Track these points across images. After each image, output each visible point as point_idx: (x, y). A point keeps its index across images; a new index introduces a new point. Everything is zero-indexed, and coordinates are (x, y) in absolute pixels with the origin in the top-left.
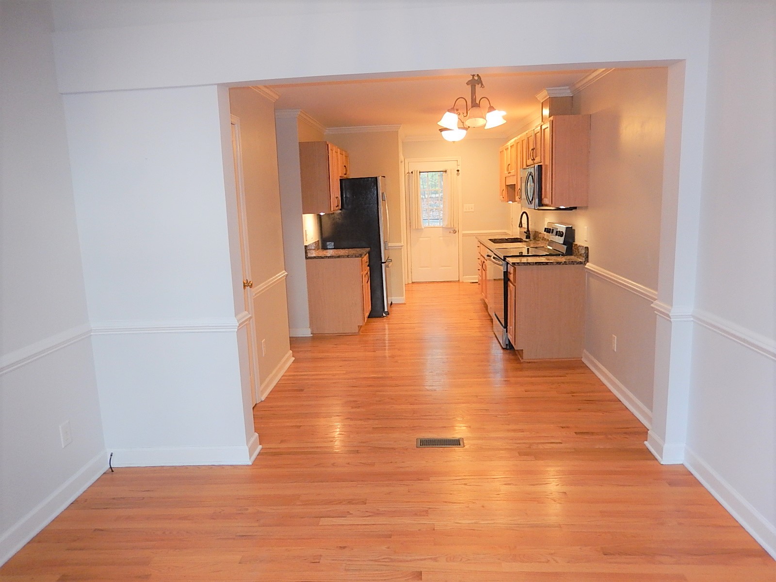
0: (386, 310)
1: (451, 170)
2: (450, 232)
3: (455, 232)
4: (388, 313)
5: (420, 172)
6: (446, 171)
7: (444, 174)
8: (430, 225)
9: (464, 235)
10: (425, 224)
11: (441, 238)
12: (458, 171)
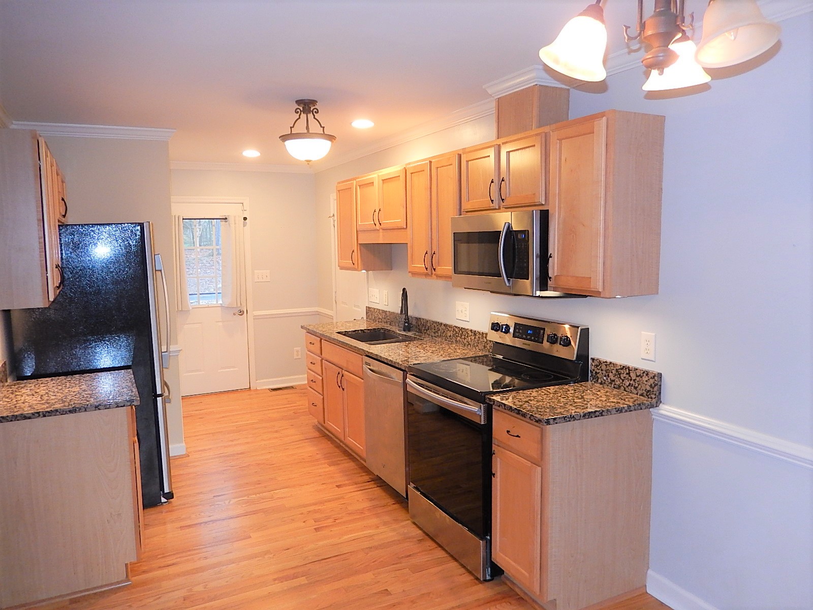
0: (166, 490)
1: (235, 217)
2: (234, 314)
3: (241, 313)
4: (170, 496)
5: (183, 219)
6: (226, 219)
7: (223, 223)
8: (201, 304)
9: (256, 318)
10: (192, 302)
11: (220, 324)
12: (245, 219)
